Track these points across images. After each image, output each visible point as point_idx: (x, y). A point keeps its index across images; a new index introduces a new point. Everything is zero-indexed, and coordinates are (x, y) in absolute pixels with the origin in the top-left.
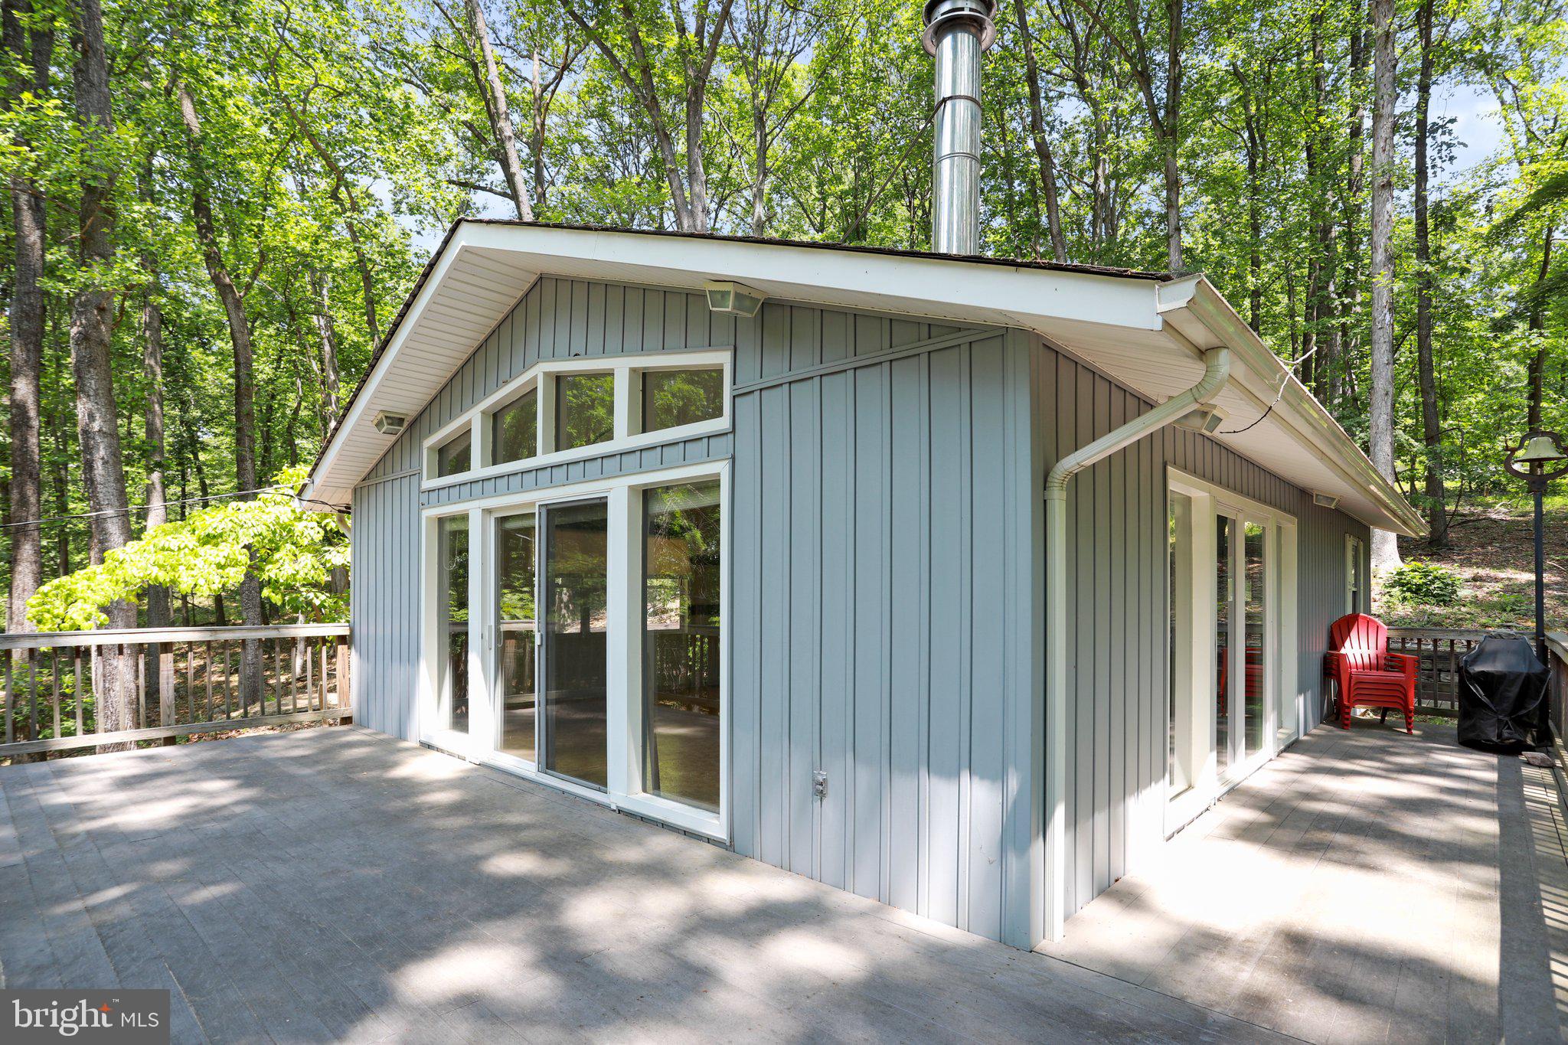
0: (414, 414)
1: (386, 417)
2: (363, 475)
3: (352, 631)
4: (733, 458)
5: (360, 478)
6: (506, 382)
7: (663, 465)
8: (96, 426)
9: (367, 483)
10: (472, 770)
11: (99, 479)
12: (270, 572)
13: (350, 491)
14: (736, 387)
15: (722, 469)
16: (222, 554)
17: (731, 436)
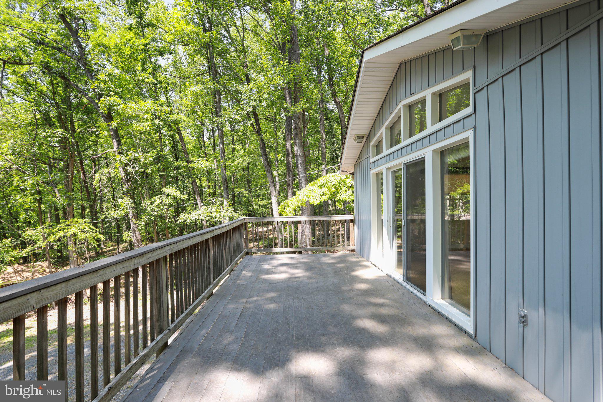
0: (367, 133)
1: (357, 136)
2: (356, 160)
3: (355, 218)
4: (475, 127)
5: (356, 161)
6: (391, 113)
7: (445, 137)
8: (298, 154)
9: (358, 162)
10: (384, 276)
11: (300, 170)
12: (338, 197)
13: (353, 166)
14: (475, 88)
15: (469, 134)
16: (322, 191)
17: (474, 116)
